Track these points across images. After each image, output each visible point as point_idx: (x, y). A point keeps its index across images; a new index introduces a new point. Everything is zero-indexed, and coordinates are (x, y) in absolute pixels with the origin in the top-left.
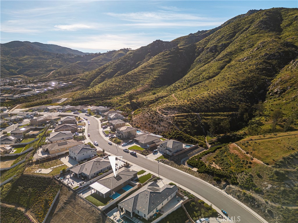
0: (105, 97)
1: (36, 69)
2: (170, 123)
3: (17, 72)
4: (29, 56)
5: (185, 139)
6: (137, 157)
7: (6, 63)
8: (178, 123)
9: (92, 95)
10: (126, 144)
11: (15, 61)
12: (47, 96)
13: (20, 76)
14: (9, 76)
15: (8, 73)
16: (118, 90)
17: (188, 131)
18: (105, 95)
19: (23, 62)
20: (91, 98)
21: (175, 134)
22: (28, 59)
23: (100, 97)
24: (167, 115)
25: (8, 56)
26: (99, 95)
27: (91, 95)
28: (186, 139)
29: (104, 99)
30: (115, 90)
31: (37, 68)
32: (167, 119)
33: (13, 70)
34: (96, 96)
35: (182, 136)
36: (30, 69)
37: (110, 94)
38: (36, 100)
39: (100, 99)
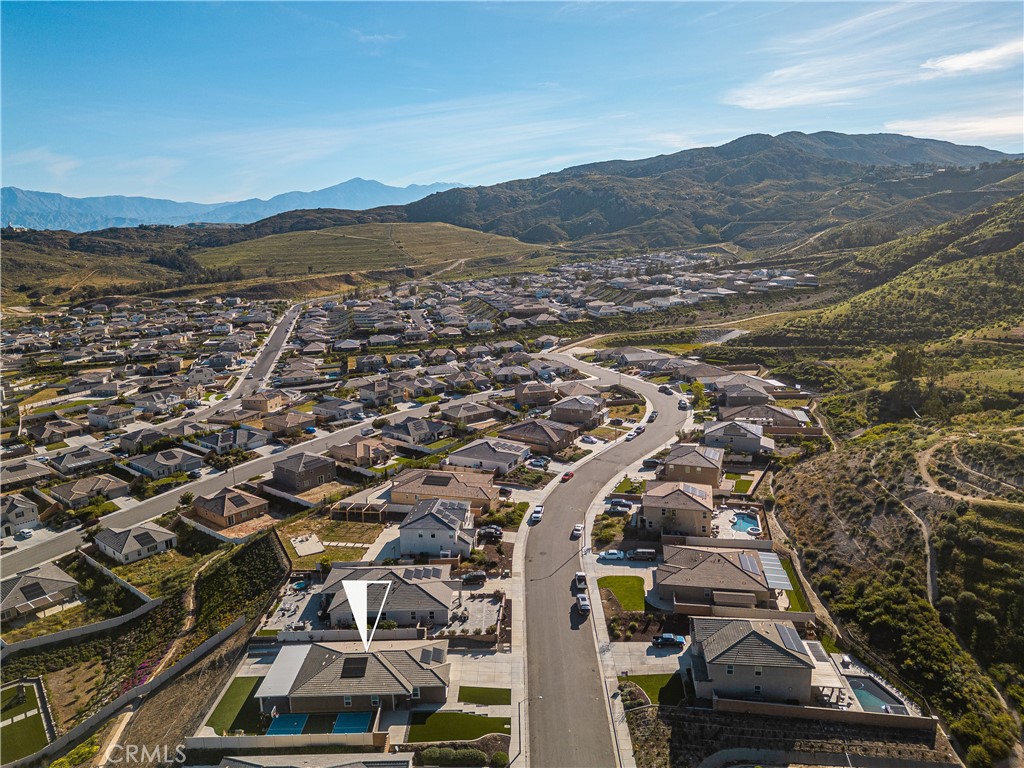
0: (848, 343)
1: (776, 224)
2: (913, 533)
3: (722, 233)
4: (773, 182)
5: (906, 656)
6: (575, 627)
7: (703, 207)
8: (956, 551)
9: (799, 332)
10: (622, 554)
11: (728, 197)
12: (694, 317)
13: (722, 245)
14: (695, 245)
15: (696, 235)
16: (928, 318)
17: (982, 616)
18: (849, 335)
19: (748, 201)
20: (788, 341)
21: (878, 603)
22: (764, 193)
23: (824, 342)
24: (952, 487)
25: (716, 184)
26: (827, 335)
27: (795, 331)
28: (913, 657)
29: (834, 351)
30: (909, 318)
31: (781, 219)
32: (925, 508)
33: (712, 228)
34: (812, 336)
35: (904, 632)
36: (758, 225)
37: (872, 336)
38: (656, 326)
39: (817, 351)
